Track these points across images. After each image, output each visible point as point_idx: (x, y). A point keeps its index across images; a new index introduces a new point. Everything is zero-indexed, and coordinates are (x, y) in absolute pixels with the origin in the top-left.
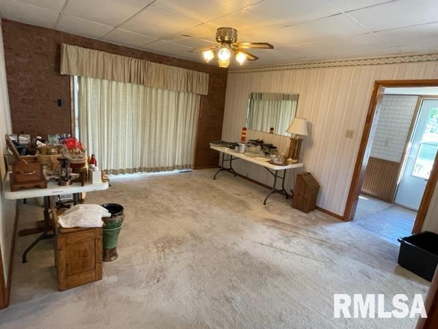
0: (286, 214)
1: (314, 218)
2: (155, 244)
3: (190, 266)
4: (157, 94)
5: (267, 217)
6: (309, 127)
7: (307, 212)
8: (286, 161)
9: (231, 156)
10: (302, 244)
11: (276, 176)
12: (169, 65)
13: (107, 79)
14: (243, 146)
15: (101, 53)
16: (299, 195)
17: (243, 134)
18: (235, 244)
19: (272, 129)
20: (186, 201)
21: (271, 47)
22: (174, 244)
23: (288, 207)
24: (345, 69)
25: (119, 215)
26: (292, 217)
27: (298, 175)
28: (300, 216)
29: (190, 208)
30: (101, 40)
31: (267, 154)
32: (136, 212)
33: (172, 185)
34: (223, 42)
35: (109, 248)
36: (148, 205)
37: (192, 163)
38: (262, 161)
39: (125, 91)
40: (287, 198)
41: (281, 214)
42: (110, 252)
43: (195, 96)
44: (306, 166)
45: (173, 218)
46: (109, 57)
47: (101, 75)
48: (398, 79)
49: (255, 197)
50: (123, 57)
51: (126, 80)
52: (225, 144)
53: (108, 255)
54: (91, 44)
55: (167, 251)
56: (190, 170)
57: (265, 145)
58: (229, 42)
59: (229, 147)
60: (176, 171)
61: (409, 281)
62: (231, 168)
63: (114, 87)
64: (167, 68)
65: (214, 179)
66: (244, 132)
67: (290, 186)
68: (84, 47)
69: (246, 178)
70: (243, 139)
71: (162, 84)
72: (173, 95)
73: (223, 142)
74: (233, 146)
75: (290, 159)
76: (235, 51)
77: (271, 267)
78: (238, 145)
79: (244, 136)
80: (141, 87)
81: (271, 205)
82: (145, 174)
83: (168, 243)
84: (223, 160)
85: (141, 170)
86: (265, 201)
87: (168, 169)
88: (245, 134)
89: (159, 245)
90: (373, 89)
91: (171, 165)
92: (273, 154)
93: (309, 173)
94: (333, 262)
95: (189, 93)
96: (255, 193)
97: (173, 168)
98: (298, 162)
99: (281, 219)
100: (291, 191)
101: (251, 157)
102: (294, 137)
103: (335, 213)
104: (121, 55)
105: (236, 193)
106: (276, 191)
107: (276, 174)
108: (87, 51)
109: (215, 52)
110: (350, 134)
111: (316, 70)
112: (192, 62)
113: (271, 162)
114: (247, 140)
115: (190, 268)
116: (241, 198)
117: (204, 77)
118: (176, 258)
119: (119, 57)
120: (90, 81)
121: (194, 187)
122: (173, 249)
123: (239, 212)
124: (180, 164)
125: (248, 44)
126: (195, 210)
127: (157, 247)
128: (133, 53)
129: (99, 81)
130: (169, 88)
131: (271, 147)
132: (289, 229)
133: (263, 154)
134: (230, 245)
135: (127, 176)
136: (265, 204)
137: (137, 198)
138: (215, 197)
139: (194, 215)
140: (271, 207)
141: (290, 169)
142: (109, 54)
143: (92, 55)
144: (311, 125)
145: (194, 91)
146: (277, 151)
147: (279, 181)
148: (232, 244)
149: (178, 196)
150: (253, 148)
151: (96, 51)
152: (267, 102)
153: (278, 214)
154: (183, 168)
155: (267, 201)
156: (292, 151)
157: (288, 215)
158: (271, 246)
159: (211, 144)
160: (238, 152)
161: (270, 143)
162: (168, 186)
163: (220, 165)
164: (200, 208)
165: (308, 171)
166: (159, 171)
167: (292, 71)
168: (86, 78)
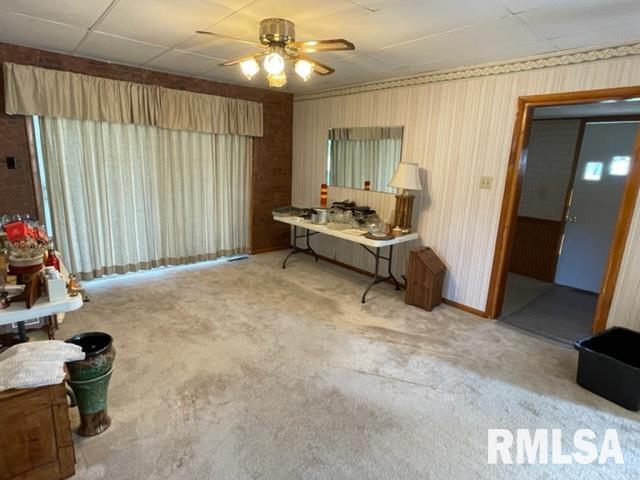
0: (398, 316)
1: (440, 318)
2: (180, 391)
3: (239, 428)
4: (180, 139)
5: (369, 324)
6: (423, 176)
7: (430, 310)
8: (391, 231)
9: (308, 230)
10: (425, 365)
11: (377, 257)
12: (198, 92)
13: (92, 119)
14: (324, 214)
15: (76, 77)
16: (415, 283)
17: (323, 193)
18: (316, 376)
19: (367, 183)
20: (238, 307)
21: (351, 46)
22: (212, 389)
23: (401, 303)
24: (471, 82)
25: (104, 353)
26: (408, 319)
27: (411, 253)
28: (419, 317)
29: (243, 319)
30: (75, 55)
31: (361, 222)
32: (151, 336)
33: (216, 282)
34: (272, 43)
35: (90, 411)
36: (173, 321)
37: (248, 245)
38: (354, 235)
39: (124, 136)
40: (398, 289)
41: (389, 317)
42: (94, 420)
43: (243, 140)
44: (423, 236)
45: (214, 340)
46: (91, 83)
47: (80, 113)
48: (554, 92)
49: (349, 291)
50: (116, 82)
51: (126, 121)
52: (296, 212)
53: (90, 425)
54: (60, 63)
55: (200, 403)
56: (244, 256)
57: (360, 209)
58: (282, 44)
59: (303, 216)
60: (223, 260)
61: (598, 412)
62: (310, 249)
63: (105, 133)
64: (194, 97)
65: (284, 267)
66: (324, 190)
67: (399, 272)
68: (44, 67)
69: (334, 262)
70: (324, 202)
71: (186, 124)
72: (207, 140)
73: (293, 209)
74: (309, 213)
75: (397, 229)
76: (293, 59)
77: (377, 413)
78: (316, 213)
79: (324, 197)
80: (153, 131)
81: (374, 303)
82: (171, 269)
83: (203, 387)
84: (296, 237)
85: (163, 262)
86: (364, 298)
87: (209, 257)
88: (325, 193)
89: (186, 393)
90: (516, 111)
91: (213, 251)
92: (371, 222)
93: (428, 249)
94: (477, 392)
95: (232, 135)
96: (348, 285)
97: (218, 255)
98: (410, 233)
99: (390, 325)
100: (403, 277)
101: (338, 229)
102: (400, 193)
103: (473, 307)
104: (114, 78)
105: (320, 287)
106: (379, 280)
107: (377, 253)
108: (50, 74)
109: (260, 63)
110: (486, 183)
111: (425, 87)
112: (234, 86)
113: (369, 236)
114: (329, 204)
115: (239, 431)
116: (326, 295)
117: (256, 110)
118: (214, 414)
119: (109, 82)
120: (62, 124)
121: (251, 284)
122: (211, 398)
123: (323, 319)
124: (228, 248)
125: (314, 43)
126: (251, 323)
127: (183, 398)
128: (134, 75)
129: (78, 124)
130: (199, 130)
131: (368, 212)
132: (403, 341)
133: (356, 224)
134: (308, 379)
135: (141, 275)
136: (363, 302)
137: (155, 311)
138: (284, 297)
139: (249, 331)
140: (373, 307)
141: (399, 244)
142: (90, 77)
143: (60, 79)
144: (426, 172)
145: (241, 132)
146: (377, 217)
147: (384, 264)
148: (312, 378)
149: (225, 300)
150: (340, 216)
151: (67, 73)
152: (358, 143)
153: (386, 317)
154: (233, 254)
155: (367, 297)
156: (400, 215)
157: (400, 317)
158: (376, 372)
159: (274, 213)
160: (317, 222)
161: (365, 205)
162: (208, 285)
163: (292, 244)
164: (260, 318)
165: (427, 245)
166: (194, 262)
167: (390, 91)
168: (54, 119)
